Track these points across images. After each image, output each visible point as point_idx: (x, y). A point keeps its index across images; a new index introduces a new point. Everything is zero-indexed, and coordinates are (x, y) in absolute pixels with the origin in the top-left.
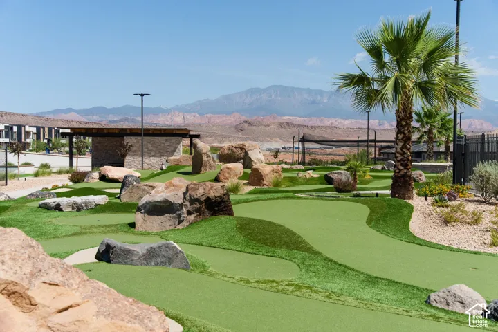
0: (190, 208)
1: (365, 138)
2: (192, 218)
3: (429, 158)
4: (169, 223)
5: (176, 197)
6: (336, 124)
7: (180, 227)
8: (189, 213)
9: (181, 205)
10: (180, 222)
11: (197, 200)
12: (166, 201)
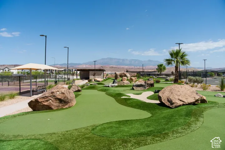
0: (147, 85)
1: (142, 71)
2: (148, 87)
3: (161, 75)
4: (142, 89)
5: (143, 83)
6: (123, 67)
7: (146, 89)
8: (147, 86)
9: (145, 85)
10: (145, 88)
11: (149, 84)
12: (141, 84)
